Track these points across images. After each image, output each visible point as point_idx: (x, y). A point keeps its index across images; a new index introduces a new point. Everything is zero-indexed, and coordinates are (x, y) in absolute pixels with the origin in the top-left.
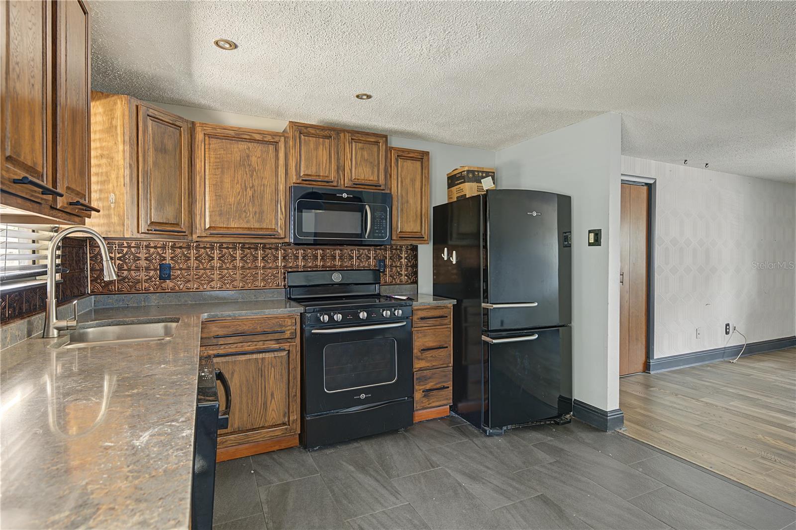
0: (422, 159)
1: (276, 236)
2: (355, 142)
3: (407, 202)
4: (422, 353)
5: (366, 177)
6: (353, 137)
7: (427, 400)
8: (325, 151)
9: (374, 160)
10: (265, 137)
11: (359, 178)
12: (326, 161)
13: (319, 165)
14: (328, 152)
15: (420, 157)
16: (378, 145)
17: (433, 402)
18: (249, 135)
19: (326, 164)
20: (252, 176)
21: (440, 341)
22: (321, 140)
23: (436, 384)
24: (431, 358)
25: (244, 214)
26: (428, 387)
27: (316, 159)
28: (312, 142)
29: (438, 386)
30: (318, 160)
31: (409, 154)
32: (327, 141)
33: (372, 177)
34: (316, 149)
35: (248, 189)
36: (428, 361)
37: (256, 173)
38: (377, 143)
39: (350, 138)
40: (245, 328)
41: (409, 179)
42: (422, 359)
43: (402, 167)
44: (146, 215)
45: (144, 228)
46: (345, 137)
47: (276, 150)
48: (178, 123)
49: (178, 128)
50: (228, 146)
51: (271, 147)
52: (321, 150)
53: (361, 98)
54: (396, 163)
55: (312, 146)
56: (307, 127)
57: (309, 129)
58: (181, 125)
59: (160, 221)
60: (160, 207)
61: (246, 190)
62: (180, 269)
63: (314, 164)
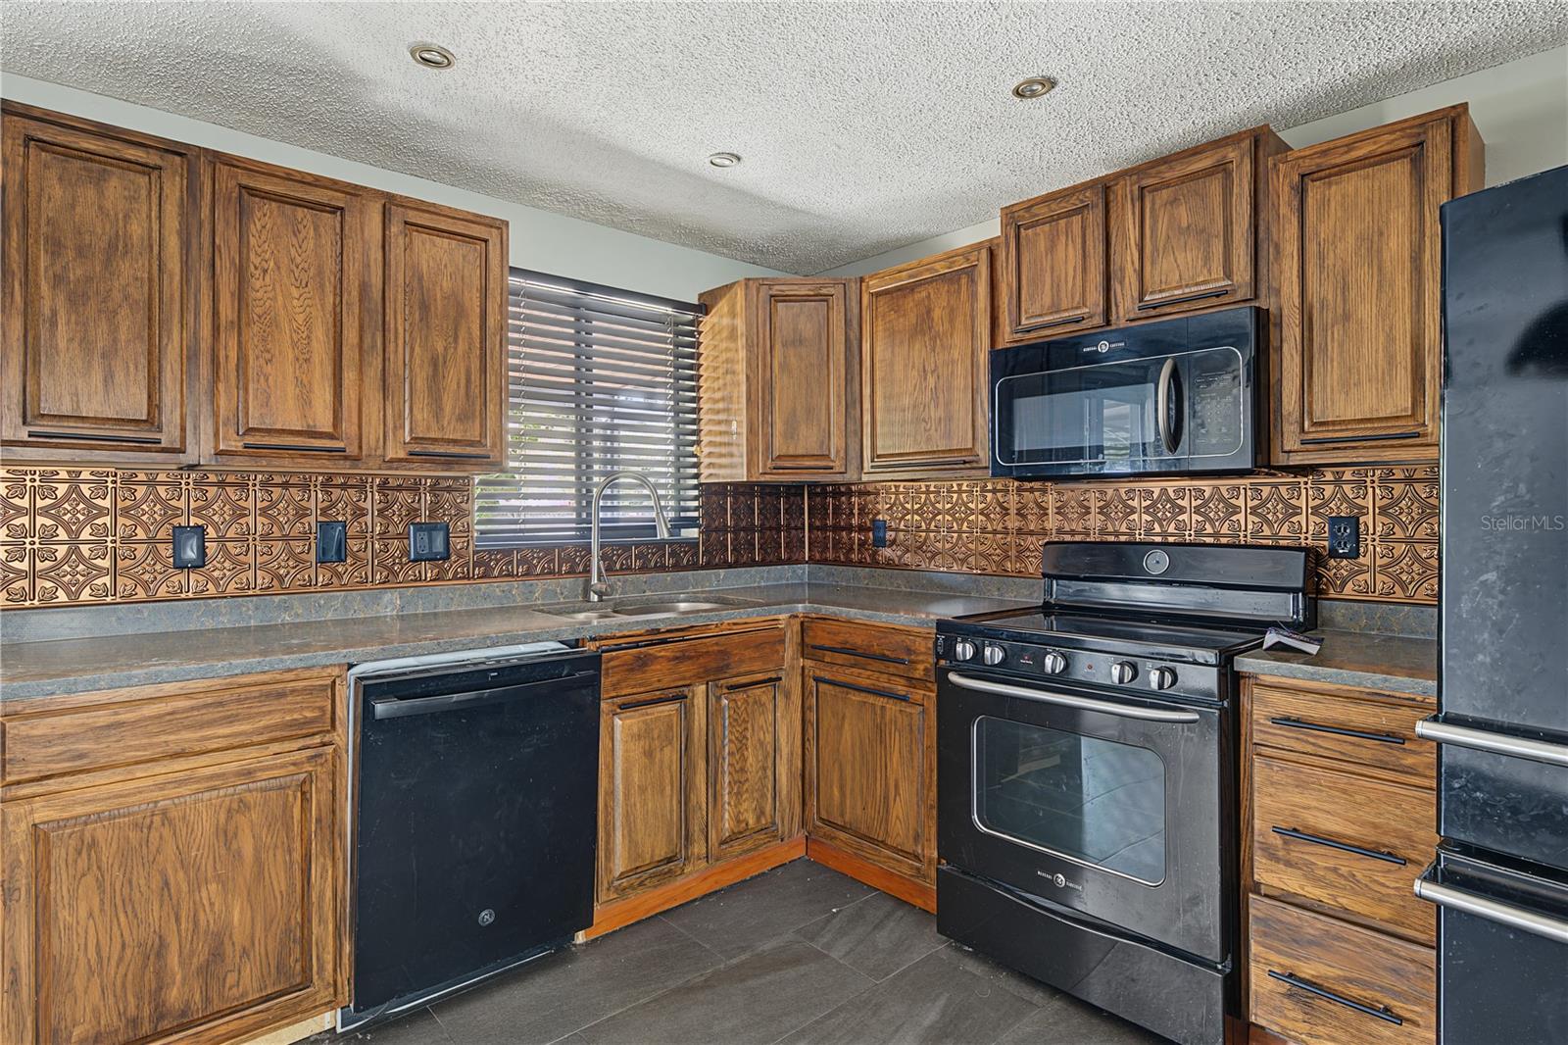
0: (1421, 144)
1: (975, 465)
2: (1149, 192)
3: (1346, 317)
4: (1285, 843)
5: (1185, 277)
6: (1144, 183)
7: (1300, 1015)
8: (1070, 243)
9: (1212, 220)
10: (954, 262)
11: (1164, 287)
12: (1075, 271)
13: (1058, 284)
14: (1079, 247)
15: (1405, 143)
16: (1225, 170)
18: (928, 270)
19: (1074, 278)
20: (934, 349)
21: (1375, 826)
22: (1062, 222)
23: (1350, 981)
24: (1331, 876)
25: (924, 424)
26: (1307, 970)
27: (1052, 273)
28: (1042, 236)
29: (1355, 991)
30: (1055, 274)
31: (1354, 150)
32: (1076, 220)
33: (1205, 271)
34: (1052, 248)
35: (929, 375)
36: (1317, 881)
37: (941, 340)
38: (1223, 168)
39: (1135, 188)
40: (858, 640)
41: (1351, 239)
42: (1288, 864)
43: (1324, 203)
44: (769, 447)
45: (765, 466)
46: (1124, 192)
47: (972, 281)
48: (824, 291)
49: (825, 298)
50: (901, 303)
51: (964, 281)
52: (1061, 247)
53: (1034, 94)
54: (1296, 203)
55: (1042, 244)
56: (1032, 206)
57: (1035, 210)
58: (832, 291)
59: (791, 452)
60: (791, 433)
61: (925, 379)
62: (897, 530)
63: (1048, 287)
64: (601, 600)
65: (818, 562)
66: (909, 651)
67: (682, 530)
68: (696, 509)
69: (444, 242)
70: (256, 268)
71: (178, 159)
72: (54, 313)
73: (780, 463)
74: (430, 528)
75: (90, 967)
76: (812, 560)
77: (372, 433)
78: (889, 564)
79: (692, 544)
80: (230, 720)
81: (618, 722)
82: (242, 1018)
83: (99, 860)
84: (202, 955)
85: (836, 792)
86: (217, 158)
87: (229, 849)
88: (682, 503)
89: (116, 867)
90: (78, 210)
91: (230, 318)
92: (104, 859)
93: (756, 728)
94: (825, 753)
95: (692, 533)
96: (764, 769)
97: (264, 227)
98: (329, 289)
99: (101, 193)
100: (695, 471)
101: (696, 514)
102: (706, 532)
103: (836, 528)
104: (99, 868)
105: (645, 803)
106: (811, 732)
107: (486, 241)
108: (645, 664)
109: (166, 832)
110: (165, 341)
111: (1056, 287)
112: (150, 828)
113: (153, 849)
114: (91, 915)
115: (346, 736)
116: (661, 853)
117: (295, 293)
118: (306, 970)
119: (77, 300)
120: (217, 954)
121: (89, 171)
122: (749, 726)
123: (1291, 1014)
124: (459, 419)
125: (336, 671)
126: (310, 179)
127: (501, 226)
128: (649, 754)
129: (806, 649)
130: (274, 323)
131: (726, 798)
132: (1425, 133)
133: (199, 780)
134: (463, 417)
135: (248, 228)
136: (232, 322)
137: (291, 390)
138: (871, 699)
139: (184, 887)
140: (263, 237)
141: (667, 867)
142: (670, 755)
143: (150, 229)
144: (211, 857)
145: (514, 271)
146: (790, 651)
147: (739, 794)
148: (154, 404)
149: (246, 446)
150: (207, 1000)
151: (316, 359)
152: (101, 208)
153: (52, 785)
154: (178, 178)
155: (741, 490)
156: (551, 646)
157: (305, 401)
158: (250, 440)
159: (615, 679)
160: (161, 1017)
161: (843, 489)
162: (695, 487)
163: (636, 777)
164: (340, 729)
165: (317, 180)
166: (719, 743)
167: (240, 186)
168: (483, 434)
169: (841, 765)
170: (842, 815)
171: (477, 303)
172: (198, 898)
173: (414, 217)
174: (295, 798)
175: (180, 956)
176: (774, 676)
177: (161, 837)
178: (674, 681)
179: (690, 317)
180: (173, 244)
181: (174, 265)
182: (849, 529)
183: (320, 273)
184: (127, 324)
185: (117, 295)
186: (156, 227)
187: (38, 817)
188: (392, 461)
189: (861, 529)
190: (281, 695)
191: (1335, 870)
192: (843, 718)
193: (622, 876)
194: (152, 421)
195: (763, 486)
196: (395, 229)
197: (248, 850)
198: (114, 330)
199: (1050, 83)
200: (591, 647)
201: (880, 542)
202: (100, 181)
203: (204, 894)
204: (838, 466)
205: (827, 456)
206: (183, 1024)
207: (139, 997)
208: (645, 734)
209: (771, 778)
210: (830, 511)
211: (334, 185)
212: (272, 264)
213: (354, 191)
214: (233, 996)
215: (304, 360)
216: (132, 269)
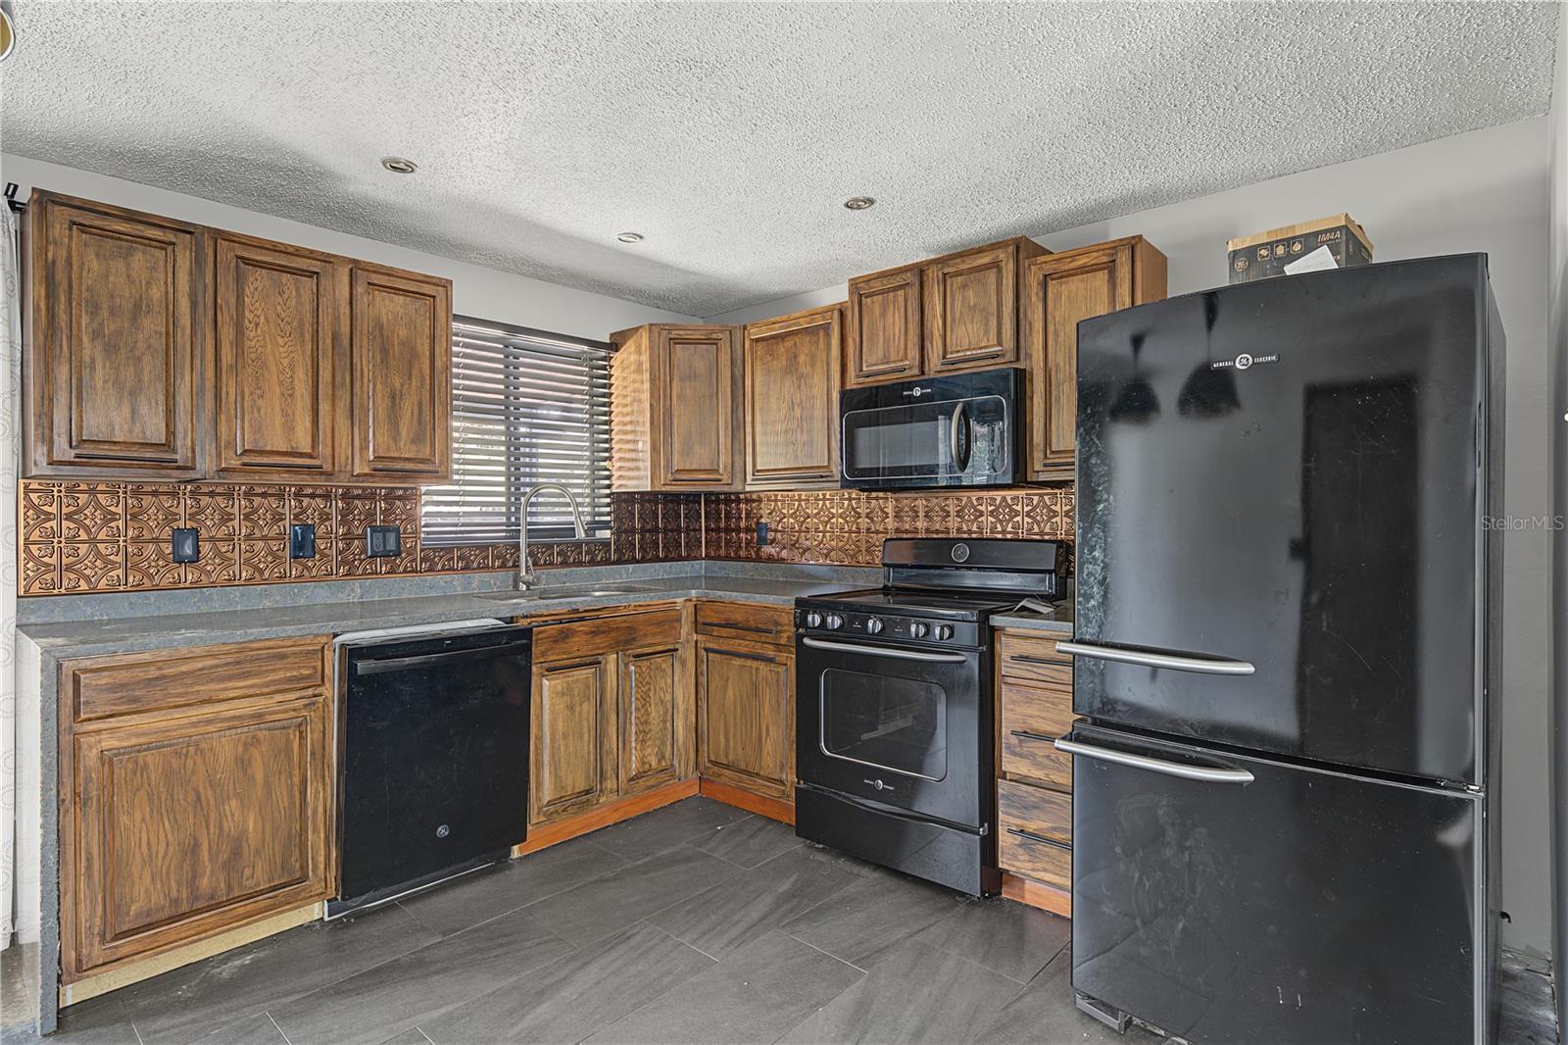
0: (1114, 261)
1: (829, 479)
2: (949, 277)
4: (1020, 741)
5: (973, 342)
6: (946, 271)
7: (1027, 857)
8: (896, 311)
9: (990, 302)
10: (813, 319)
11: (959, 348)
12: (899, 332)
13: (889, 342)
14: (902, 314)
15: (1105, 259)
16: (998, 266)
17: (1045, 870)
18: (793, 324)
19: (899, 337)
20: (799, 387)
22: (891, 294)
23: (1054, 829)
24: (1046, 761)
25: (792, 446)
26: (1032, 826)
27: (884, 332)
28: (877, 304)
29: (1059, 836)
30: (886, 334)
31: (1075, 260)
32: (901, 293)
33: (985, 340)
34: (883, 314)
35: (796, 407)
36: (1038, 765)
37: (805, 380)
38: (996, 265)
39: (940, 273)
40: (738, 617)
42: (1021, 756)
43: (1059, 296)
44: (669, 463)
45: (665, 478)
46: (933, 274)
47: (828, 336)
48: (714, 336)
49: (715, 342)
50: (774, 347)
51: (821, 334)
52: (890, 313)
53: (859, 208)
54: (1041, 294)
55: (877, 311)
56: (870, 280)
57: (872, 283)
58: (720, 336)
59: (687, 468)
60: (687, 450)
61: (793, 409)
62: (776, 531)
63: (881, 340)
64: (528, 589)
65: (713, 558)
66: (777, 623)
67: (597, 532)
68: (609, 514)
69: (400, 299)
70: (250, 322)
71: (188, 236)
72: (93, 360)
73: (678, 477)
74: (384, 530)
75: (143, 860)
76: (708, 557)
77: (343, 452)
78: (770, 559)
79: (606, 544)
80: (248, 675)
81: (546, 682)
82: (255, 902)
83: (148, 778)
84: (226, 853)
85: (722, 739)
86: (218, 235)
87: (245, 774)
88: (596, 509)
89: (162, 784)
90: (112, 278)
91: (229, 363)
92: (153, 777)
93: (658, 689)
94: (714, 709)
95: (606, 534)
96: (665, 721)
97: (256, 289)
98: (308, 337)
99: (128, 266)
100: (607, 482)
101: (608, 518)
102: (618, 533)
103: (728, 530)
104: (149, 785)
105: (567, 747)
106: (702, 693)
107: (434, 297)
108: (567, 637)
109: (199, 759)
110: (178, 381)
111: (886, 341)
112: (186, 756)
113: (189, 772)
114: (143, 820)
115: (332, 691)
116: (581, 786)
117: (281, 342)
118: (304, 868)
119: (111, 349)
120: (237, 853)
121: (120, 247)
122: (652, 687)
123: (1022, 858)
124: (413, 442)
125: (324, 640)
126: (291, 250)
127: (446, 285)
128: (571, 708)
129: (698, 626)
130: (265, 366)
131: (633, 744)
132: (1116, 254)
133: (223, 720)
134: (417, 440)
135: (244, 290)
136: (231, 366)
137: (278, 420)
138: (749, 663)
139: (212, 802)
140: (256, 298)
141: (584, 798)
142: (587, 709)
143: (167, 293)
144: (232, 780)
145: (457, 318)
146: (685, 628)
147: (643, 741)
148: (171, 432)
149: (244, 464)
150: (230, 888)
151: (298, 394)
152: (128, 277)
153: (113, 722)
154: (188, 252)
155: (647, 498)
156: (491, 622)
157: (289, 427)
158: (246, 459)
159: (543, 648)
160: (196, 898)
161: (733, 497)
162: (608, 496)
163: (560, 726)
164: (327, 685)
165: (297, 250)
166: (627, 700)
167: (237, 256)
168: (433, 452)
169: (725, 717)
170: (727, 756)
171: (427, 347)
172: (222, 811)
173: (376, 279)
174: (295, 736)
175: (209, 854)
176: (672, 647)
177: (195, 764)
178: (590, 650)
179: (603, 353)
180: (184, 304)
181: (185, 320)
182: (738, 530)
183: (301, 324)
184: (151, 366)
185: (141, 345)
186: (171, 290)
187: (105, 745)
188: (358, 475)
189: (748, 530)
190: (283, 657)
191: (1048, 757)
192: (728, 678)
193: (549, 803)
194: (168, 445)
195: (666, 494)
196: (360, 289)
197: (259, 776)
198: (139, 373)
199: (871, 202)
200: (523, 623)
201: (762, 541)
202: (128, 255)
203: (227, 807)
204: (726, 479)
205: (717, 471)
206: (212, 905)
207: (179, 883)
208: (566, 690)
209: (670, 729)
210: (723, 516)
211: (311, 254)
212: (262, 318)
213: (327, 259)
214: (249, 885)
215: (289, 395)
216: (153, 324)
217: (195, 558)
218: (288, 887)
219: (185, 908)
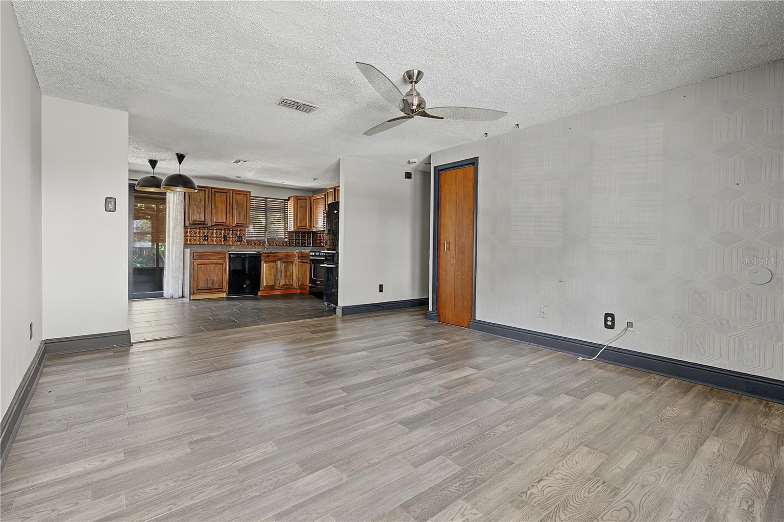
22: (331, 193)
44: (297, 225)
45: (296, 228)
49: (306, 199)
50: (316, 201)
51: (323, 199)
55: (329, 196)
59: (301, 227)
60: (301, 222)
64: (266, 249)
67: (284, 239)
68: (287, 235)
69: (241, 196)
70: (216, 201)
71: (208, 189)
72: (195, 209)
73: (299, 228)
74: (239, 237)
75: (201, 280)
76: (312, 246)
77: (231, 223)
78: (322, 246)
79: (286, 242)
80: (215, 256)
81: (264, 264)
84: (212, 282)
85: (302, 279)
86: (212, 188)
90: (197, 196)
95: (286, 240)
96: (291, 275)
97: (217, 196)
98: (225, 203)
99: (199, 194)
100: (287, 229)
102: (289, 240)
105: (269, 276)
106: (300, 271)
107: (247, 195)
108: (269, 256)
110: (206, 211)
115: (227, 260)
116: (272, 284)
117: (221, 204)
118: (223, 287)
119: (197, 207)
120: (214, 282)
122: (288, 269)
125: (226, 252)
126: (223, 189)
127: (250, 192)
128: (270, 269)
129: (299, 258)
130: (219, 208)
131: (283, 279)
134: (244, 220)
135: (215, 196)
136: (214, 208)
137: (220, 217)
138: (305, 264)
141: (272, 288)
142: (273, 270)
145: (252, 197)
146: (296, 258)
147: (286, 279)
148: (205, 219)
150: (212, 287)
151: (224, 213)
152: (199, 196)
154: (207, 191)
155: (294, 232)
156: (254, 252)
157: (222, 218)
158: (216, 224)
159: (264, 258)
160: (208, 288)
162: (287, 232)
163: (268, 272)
166: (282, 270)
167: (214, 191)
168: (246, 223)
169: (302, 275)
171: (246, 202)
173: (237, 192)
175: (210, 281)
178: (274, 260)
179: (286, 202)
180: (207, 199)
181: (207, 202)
182: (317, 240)
183: (224, 201)
184: (203, 209)
185: (201, 206)
186: (205, 197)
187: (197, 263)
188: (233, 226)
189: (319, 240)
190: (220, 254)
192: (302, 266)
193: (265, 286)
194: (204, 222)
195: (296, 231)
196: (234, 194)
197: (217, 271)
198: (201, 210)
200: (260, 253)
203: (212, 275)
204: (308, 228)
205: (306, 226)
206: (210, 289)
207: (206, 285)
208: (269, 266)
209: (292, 277)
211: (226, 189)
212: (218, 201)
213: (229, 190)
214: (215, 288)
215: (222, 213)
216: (203, 203)
217: (207, 240)
218: (220, 290)
219: (206, 288)
